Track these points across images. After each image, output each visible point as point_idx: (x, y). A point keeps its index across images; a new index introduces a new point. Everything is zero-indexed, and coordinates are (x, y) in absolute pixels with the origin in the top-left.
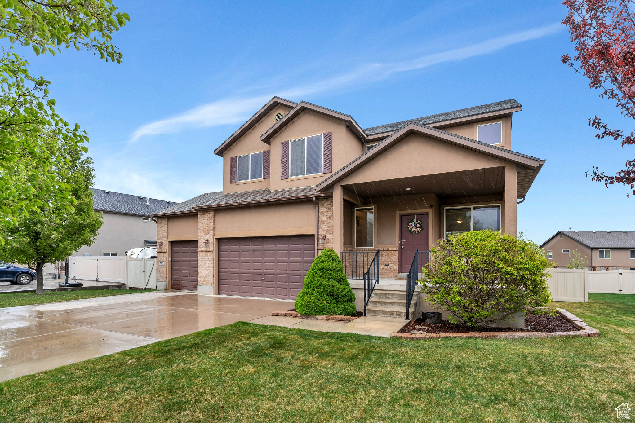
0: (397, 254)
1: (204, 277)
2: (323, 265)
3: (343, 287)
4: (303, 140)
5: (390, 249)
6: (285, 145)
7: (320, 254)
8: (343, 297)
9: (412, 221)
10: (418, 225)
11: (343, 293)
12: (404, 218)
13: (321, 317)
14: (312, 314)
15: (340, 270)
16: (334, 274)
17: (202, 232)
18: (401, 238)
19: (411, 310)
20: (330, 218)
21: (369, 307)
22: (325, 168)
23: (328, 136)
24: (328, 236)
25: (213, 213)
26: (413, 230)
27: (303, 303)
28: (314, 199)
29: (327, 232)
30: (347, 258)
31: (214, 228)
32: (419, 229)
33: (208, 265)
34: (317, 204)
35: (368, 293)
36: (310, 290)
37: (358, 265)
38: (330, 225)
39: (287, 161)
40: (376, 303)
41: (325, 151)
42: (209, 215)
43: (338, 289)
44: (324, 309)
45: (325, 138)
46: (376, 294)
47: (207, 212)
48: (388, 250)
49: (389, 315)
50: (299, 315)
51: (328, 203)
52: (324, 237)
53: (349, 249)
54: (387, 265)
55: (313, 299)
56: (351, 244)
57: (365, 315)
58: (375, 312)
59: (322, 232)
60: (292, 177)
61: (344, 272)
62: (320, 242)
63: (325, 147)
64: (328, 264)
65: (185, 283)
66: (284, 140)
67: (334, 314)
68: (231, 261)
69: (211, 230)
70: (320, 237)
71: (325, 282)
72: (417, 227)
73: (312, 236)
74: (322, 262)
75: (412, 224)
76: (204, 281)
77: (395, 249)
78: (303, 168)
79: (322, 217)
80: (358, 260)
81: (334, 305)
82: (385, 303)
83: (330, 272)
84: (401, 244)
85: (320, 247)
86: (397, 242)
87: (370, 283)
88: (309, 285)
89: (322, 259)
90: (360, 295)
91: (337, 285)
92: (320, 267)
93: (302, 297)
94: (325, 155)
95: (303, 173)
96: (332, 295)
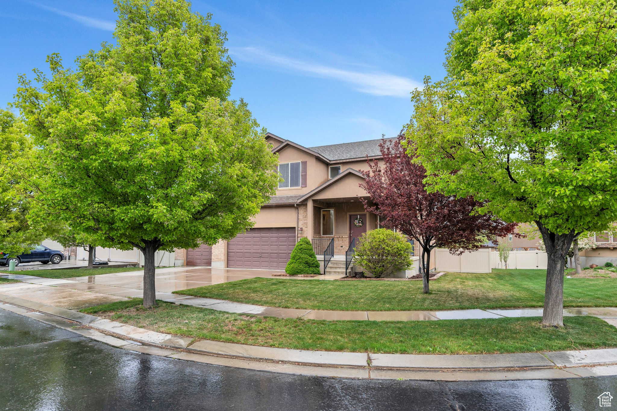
0: (348, 240)
1: (217, 256)
2: (301, 247)
3: (312, 259)
4: (288, 164)
5: (343, 237)
7: (299, 240)
8: (313, 264)
9: (357, 219)
10: (360, 222)
11: (313, 262)
12: (352, 217)
13: (300, 275)
14: (296, 274)
15: (311, 250)
16: (308, 252)
18: (350, 230)
19: (349, 270)
20: (305, 217)
21: (327, 270)
22: (302, 184)
23: (304, 163)
24: (304, 228)
26: (357, 225)
27: (290, 268)
28: (295, 205)
29: (303, 226)
30: (316, 242)
32: (360, 224)
33: (220, 247)
34: (298, 208)
35: (326, 263)
36: (295, 261)
37: (324, 247)
38: (305, 222)
40: (331, 267)
41: (302, 172)
43: (310, 260)
44: (302, 271)
45: (302, 165)
46: (332, 263)
48: (342, 237)
49: (337, 274)
50: (288, 275)
51: (304, 208)
52: (302, 229)
53: (317, 236)
54: (342, 247)
55: (296, 265)
56: (319, 233)
57: (325, 274)
58: (330, 272)
59: (300, 226)
60: (280, 188)
61: (314, 251)
62: (299, 232)
63: (302, 170)
64: (304, 246)
65: (198, 261)
67: (308, 274)
70: (299, 229)
71: (303, 256)
72: (359, 223)
73: (295, 228)
74: (301, 245)
75: (356, 221)
76: (216, 258)
77: (346, 237)
78: (287, 182)
79: (301, 217)
80: (324, 244)
81: (308, 269)
82: (336, 268)
83: (305, 250)
84: (350, 234)
85: (299, 235)
86: (348, 232)
87: (328, 257)
88: (294, 258)
89: (301, 243)
90: (322, 264)
91: (310, 258)
92: (300, 248)
93: (289, 265)
94: (302, 175)
95: (287, 186)
96: (307, 263)
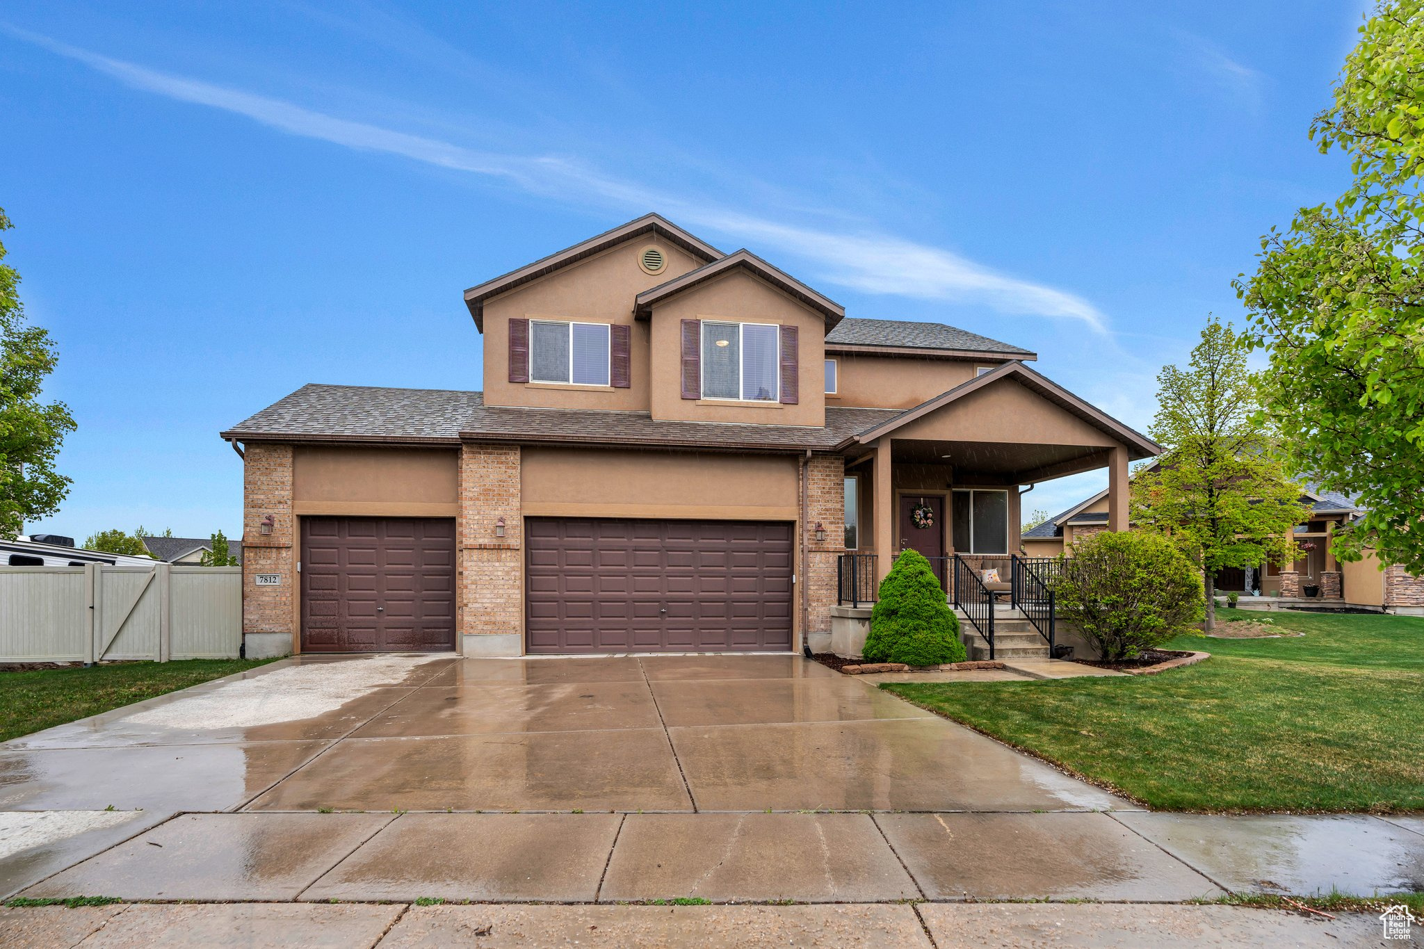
1: (488, 614)
4: (735, 327)
6: (692, 327)
9: (919, 507)
10: (930, 515)
12: (904, 501)
17: (478, 499)
18: (902, 535)
22: (785, 393)
23: (791, 334)
25: (518, 453)
26: (922, 523)
27: (918, 645)
28: (809, 453)
29: (824, 519)
31: (521, 491)
32: (930, 522)
33: (502, 582)
34: (806, 464)
38: (829, 505)
39: (697, 363)
41: (783, 359)
42: (503, 458)
45: (782, 334)
47: (496, 449)
49: (1022, 654)
50: (906, 668)
52: (820, 527)
60: (708, 399)
62: (812, 536)
63: (783, 353)
65: (359, 634)
66: (689, 316)
68: (568, 574)
69: (513, 495)
70: (812, 526)
72: (926, 518)
75: (920, 513)
76: (486, 623)
78: (733, 382)
84: (902, 546)
85: (811, 546)
86: (898, 541)
94: (783, 368)
95: (733, 395)
